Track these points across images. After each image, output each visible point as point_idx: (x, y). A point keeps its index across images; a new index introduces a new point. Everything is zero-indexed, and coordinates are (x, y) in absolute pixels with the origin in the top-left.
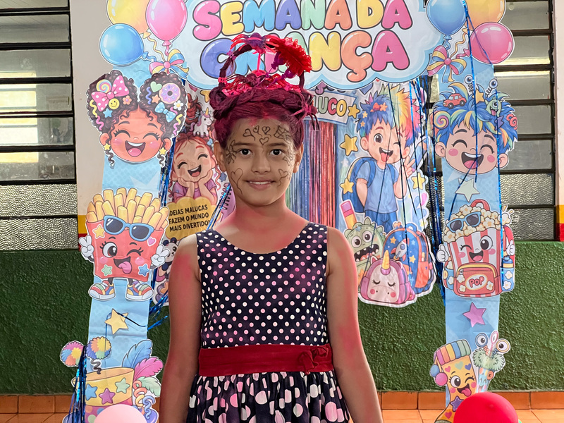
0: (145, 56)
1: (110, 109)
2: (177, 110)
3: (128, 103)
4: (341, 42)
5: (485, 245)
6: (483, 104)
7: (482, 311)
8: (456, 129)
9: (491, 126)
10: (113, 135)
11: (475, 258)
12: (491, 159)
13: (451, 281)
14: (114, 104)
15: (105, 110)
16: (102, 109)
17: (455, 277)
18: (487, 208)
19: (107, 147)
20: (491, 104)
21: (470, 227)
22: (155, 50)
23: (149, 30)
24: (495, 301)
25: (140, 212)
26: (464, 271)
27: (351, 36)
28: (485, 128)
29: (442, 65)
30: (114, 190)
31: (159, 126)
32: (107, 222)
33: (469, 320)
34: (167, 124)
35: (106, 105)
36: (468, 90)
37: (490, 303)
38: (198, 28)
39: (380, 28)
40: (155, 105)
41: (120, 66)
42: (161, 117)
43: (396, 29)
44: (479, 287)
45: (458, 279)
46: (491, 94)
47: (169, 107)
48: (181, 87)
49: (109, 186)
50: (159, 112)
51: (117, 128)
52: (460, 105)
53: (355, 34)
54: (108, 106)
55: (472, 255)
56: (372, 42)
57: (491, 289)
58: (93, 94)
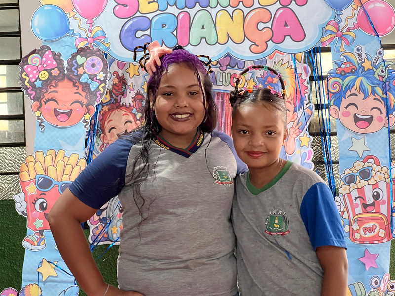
0: (71, 32)
1: (40, 80)
2: (100, 80)
3: (57, 75)
4: (245, 19)
5: (376, 197)
6: (372, 71)
7: (375, 256)
8: (348, 93)
9: (379, 90)
10: (43, 103)
11: (368, 209)
12: (380, 120)
13: (347, 229)
14: (44, 76)
15: (36, 81)
16: (33, 80)
17: (350, 226)
18: (377, 163)
19: (38, 113)
20: (378, 71)
21: (362, 181)
22: (80, 28)
23: (74, 10)
24: (386, 246)
25: (67, 171)
26: (358, 220)
27: (253, 13)
28: (374, 92)
29: (335, 37)
30: (45, 152)
31: (84, 94)
32: (38, 180)
33: (364, 265)
34: (91, 93)
35: (37, 76)
36: (358, 59)
37: (382, 248)
38: (118, 8)
39: (278, 5)
40: (80, 76)
41: (48, 42)
42: (86, 86)
43: (293, 6)
44: (372, 234)
45: (353, 227)
46: (378, 62)
47: (93, 78)
48: (103, 59)
49: (40, 148)
50: (84, 82)
51: (47, 96)
52: (351, 72)
53: (257, 11)
54: (38, 77)
55: (365, 206)
56: (272, 18)
57: (382, 236)
58: (25, 67)
